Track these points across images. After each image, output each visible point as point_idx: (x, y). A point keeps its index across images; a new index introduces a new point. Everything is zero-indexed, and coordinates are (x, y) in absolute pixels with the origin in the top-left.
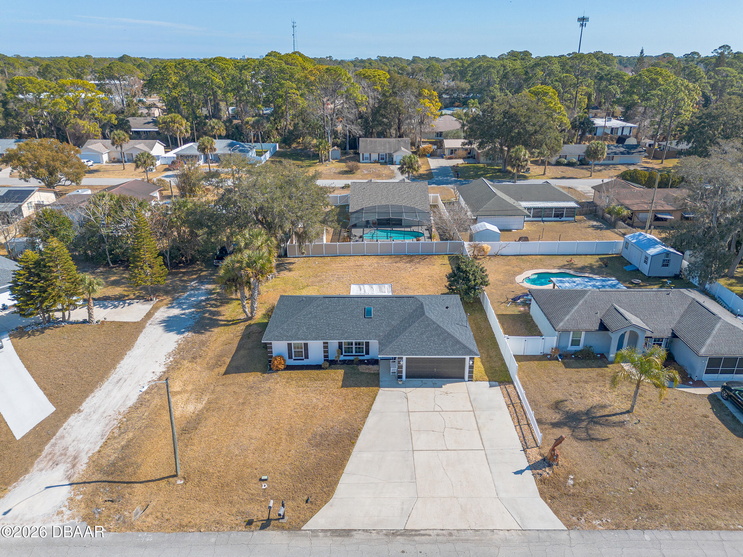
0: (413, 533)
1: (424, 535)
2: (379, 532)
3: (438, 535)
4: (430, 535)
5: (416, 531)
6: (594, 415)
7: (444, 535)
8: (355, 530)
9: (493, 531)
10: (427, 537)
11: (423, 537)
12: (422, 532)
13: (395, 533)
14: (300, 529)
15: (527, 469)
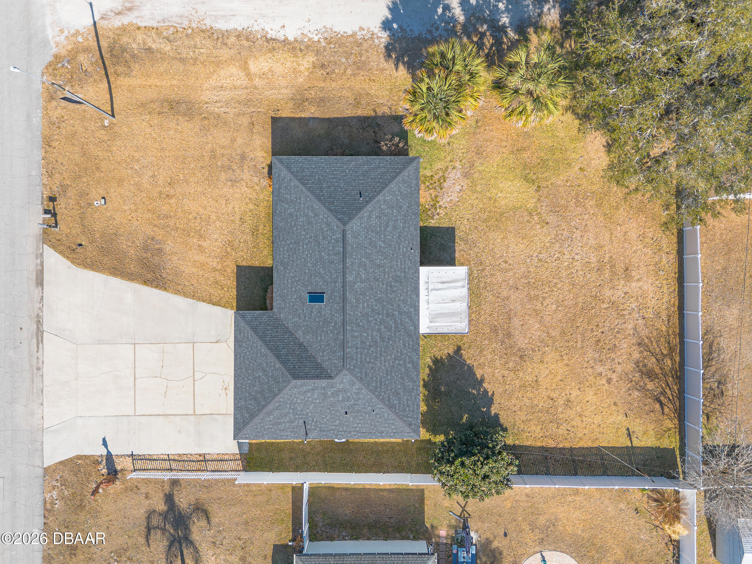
0: (40, 338)
1: (38, 347)
2: (41, 309)
3: (38, 358)
4: (37, 352)
5: (42, 341)
6: (184, 545)
7: (38, 363)
8: (43, 290)
9: (42, 404)
10: (36, 349)
11: (35, 346)
12: (41, 345)
13: (39, 322)
14: (43, 243)
15: (108, 452)
